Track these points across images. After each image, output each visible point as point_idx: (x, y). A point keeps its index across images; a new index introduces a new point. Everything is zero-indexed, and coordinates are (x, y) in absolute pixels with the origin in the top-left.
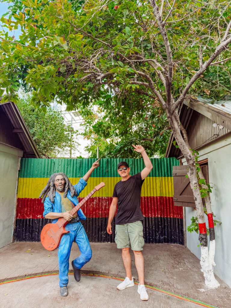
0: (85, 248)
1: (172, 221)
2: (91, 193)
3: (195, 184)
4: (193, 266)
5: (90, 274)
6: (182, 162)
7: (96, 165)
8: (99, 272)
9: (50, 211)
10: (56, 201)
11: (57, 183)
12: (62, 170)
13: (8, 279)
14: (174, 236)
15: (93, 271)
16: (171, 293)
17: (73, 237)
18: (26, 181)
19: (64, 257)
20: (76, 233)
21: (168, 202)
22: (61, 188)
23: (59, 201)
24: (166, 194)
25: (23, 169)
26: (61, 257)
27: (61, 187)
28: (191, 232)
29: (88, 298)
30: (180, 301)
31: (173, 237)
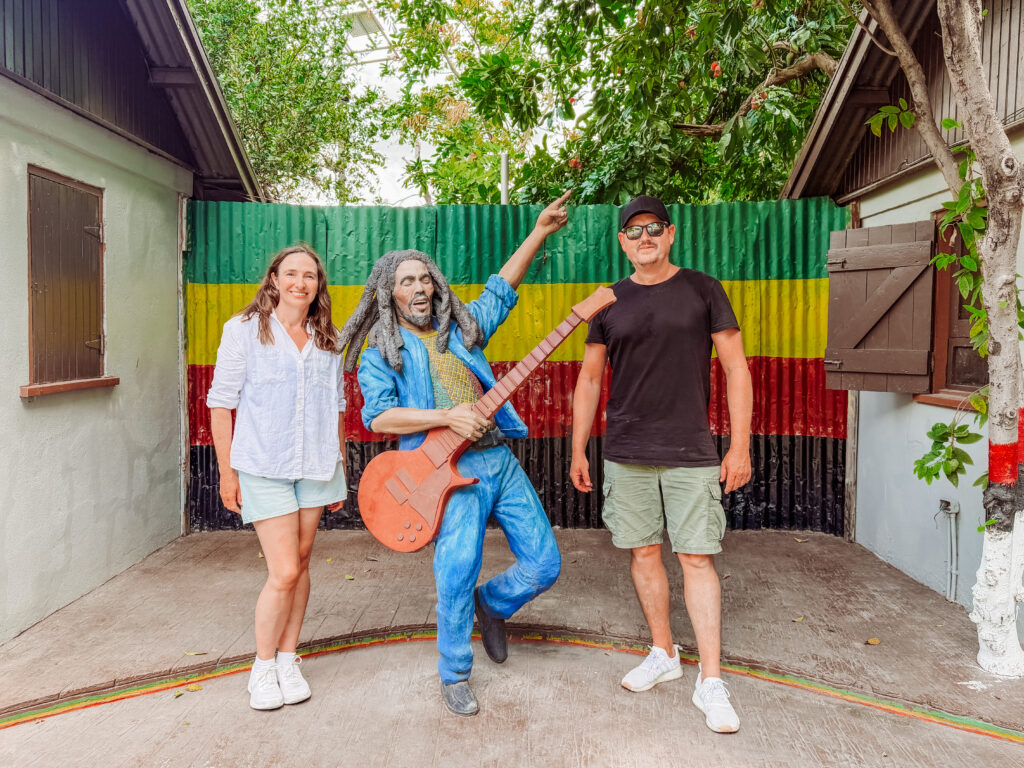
0: (535, 543)
1: (799, 447)
2: (558, 332)
3: (1005, 284)
4: (907, 604)
5: (528, 637)
6: (862, 216)
7: (553, 219)
8: (564, 628)
9: (390, 403)
10: (408, 364)
11: (404, 291)
12: (362, 254)
13: (226, 662)
14: (804, 504)
15: (543, 627)
16: (864, 696)
17: (490, 499)
18: (219, 297)
19: (465, 575)
20: (500, 486)
21: (786, 376)
22: (424, 314)
23: (422, 366)
24: (780, 349)
25: (200, 249)
26: (450, 576)
27: (423, 311)
28: (929, 480)
29: (558, 718)
30: (901, 724)
31: (799, 509)
